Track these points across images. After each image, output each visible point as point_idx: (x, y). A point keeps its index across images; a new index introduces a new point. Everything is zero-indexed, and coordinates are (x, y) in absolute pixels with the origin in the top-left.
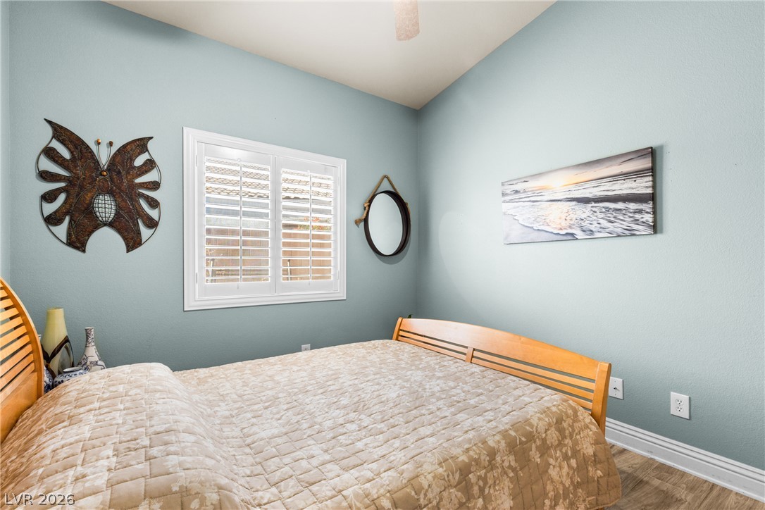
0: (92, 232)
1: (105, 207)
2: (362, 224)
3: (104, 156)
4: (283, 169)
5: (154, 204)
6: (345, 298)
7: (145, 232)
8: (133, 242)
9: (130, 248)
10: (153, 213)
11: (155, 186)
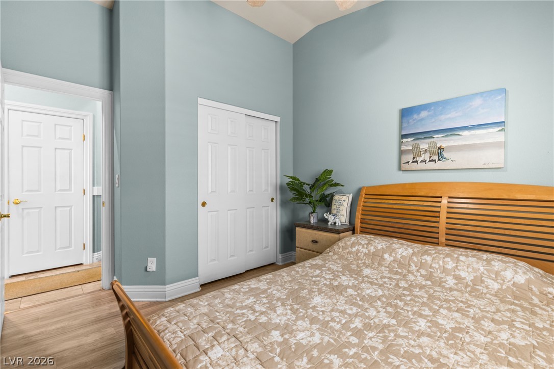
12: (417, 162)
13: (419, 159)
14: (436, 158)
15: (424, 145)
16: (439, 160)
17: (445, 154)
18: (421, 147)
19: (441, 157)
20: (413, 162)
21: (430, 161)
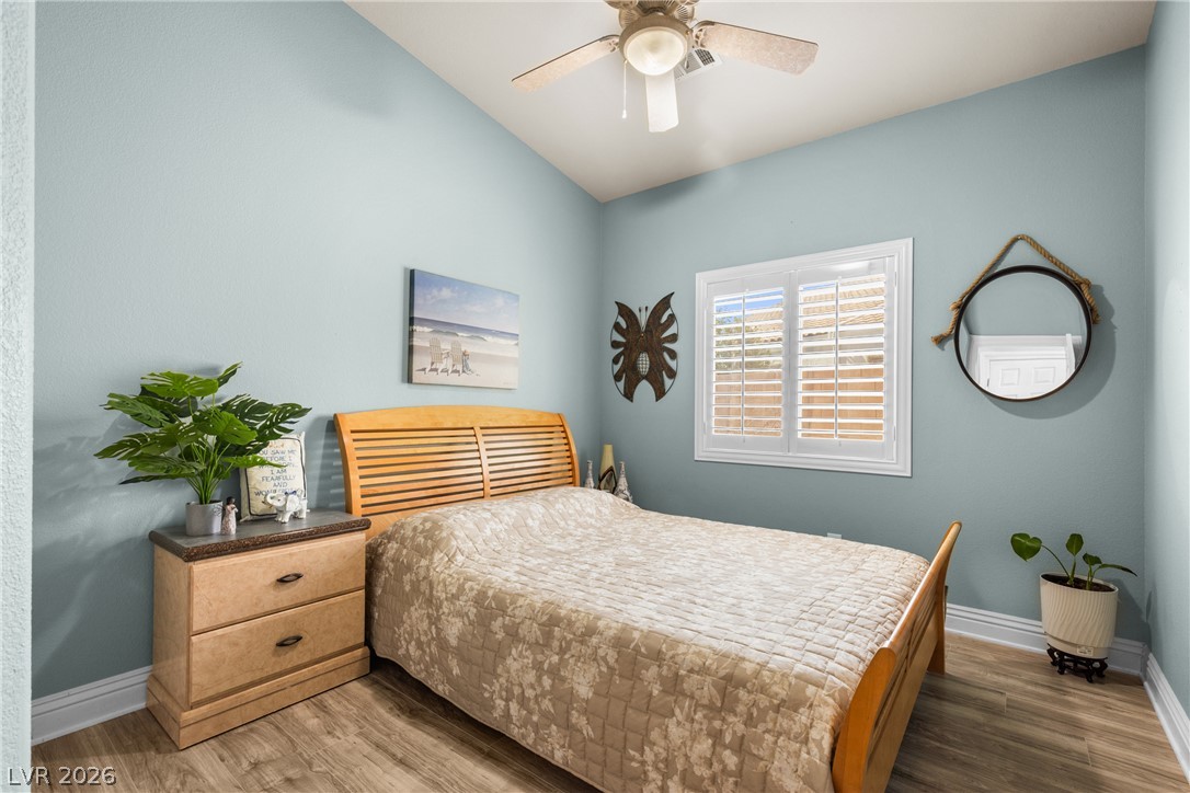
0: (637, 385)
1: (644, 363)
2: (951, 342)
3: (643, 319)
4: (801, 288)
5: (673, 355)
6: (909, 475)
7: (668, 382)
8: (660, 393)
9: (658, 398)
10: (672, 364)
11: (674, 338)
12: (436, 370)
13: (440, 367)
14: (459, 367)
15: (446, 344)
16: (464, 372)
17: (471, 365)
18: (442, 347)
19: (466, 368)
20: (432, 370)
21: (453, 372)
